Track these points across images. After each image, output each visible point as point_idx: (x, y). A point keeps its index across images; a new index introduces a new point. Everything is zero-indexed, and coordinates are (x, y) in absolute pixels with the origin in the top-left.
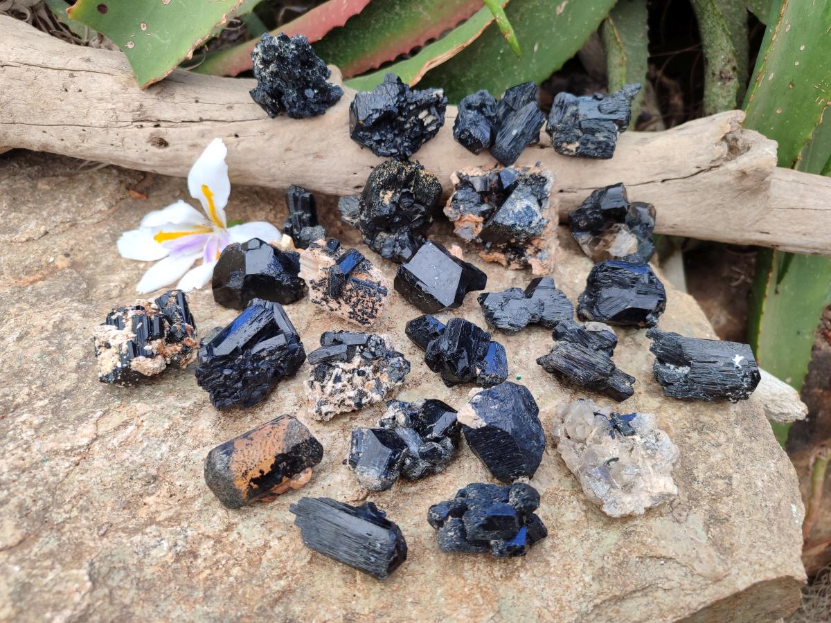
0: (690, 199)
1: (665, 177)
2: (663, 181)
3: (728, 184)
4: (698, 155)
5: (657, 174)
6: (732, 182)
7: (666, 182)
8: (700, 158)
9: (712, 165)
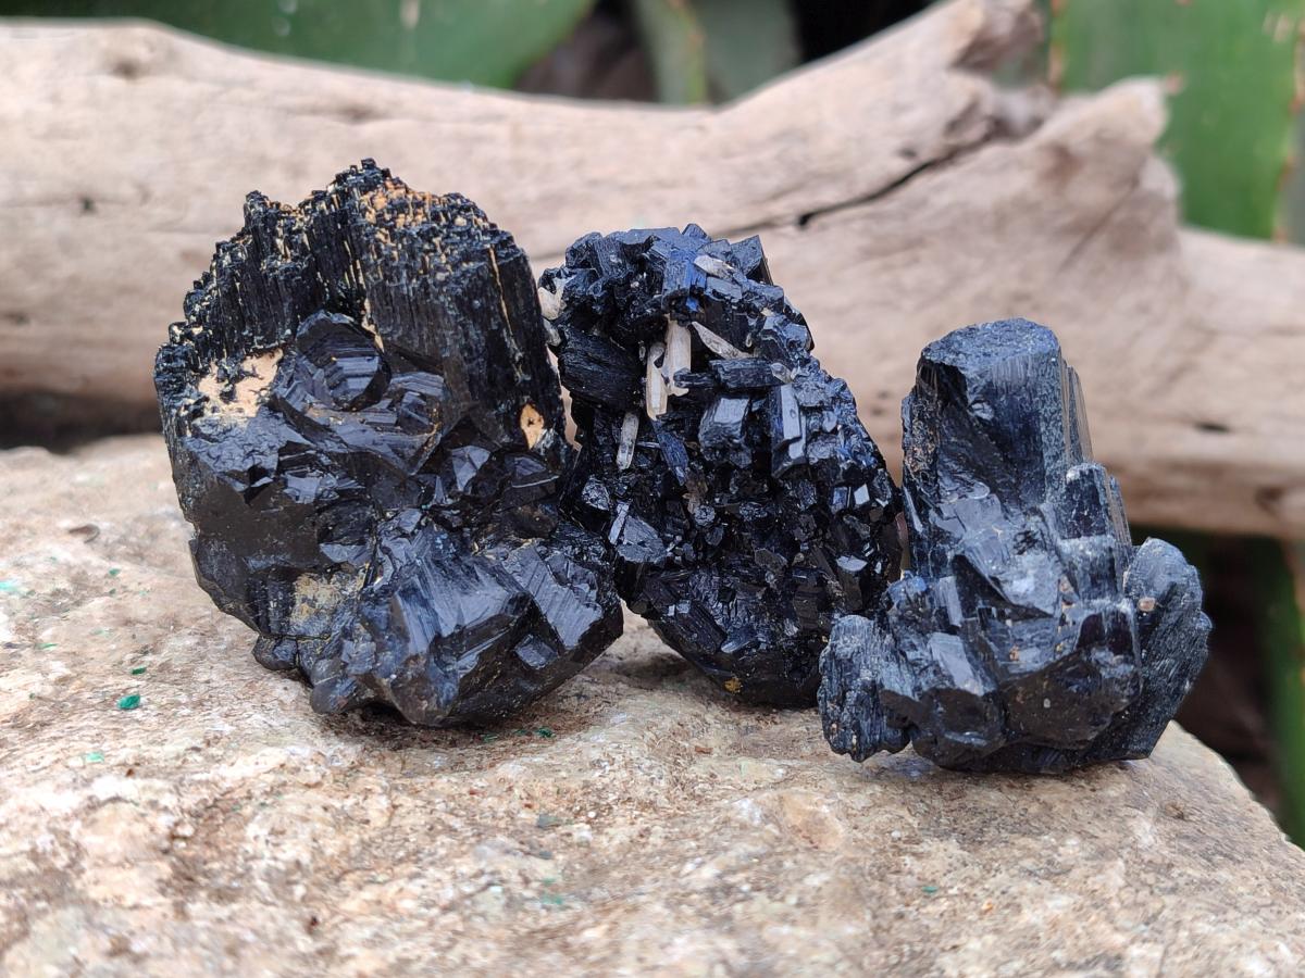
0: (910, 277)
1: (804, 202)
2: (804, 220)
3: (1023, 205)
4: (898, 109)
5: (777, 195)
6: (1035, 194)
7: (814, 224)
8: (910, 120)
9: (953, 141)
